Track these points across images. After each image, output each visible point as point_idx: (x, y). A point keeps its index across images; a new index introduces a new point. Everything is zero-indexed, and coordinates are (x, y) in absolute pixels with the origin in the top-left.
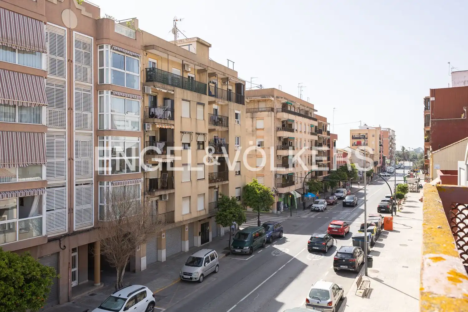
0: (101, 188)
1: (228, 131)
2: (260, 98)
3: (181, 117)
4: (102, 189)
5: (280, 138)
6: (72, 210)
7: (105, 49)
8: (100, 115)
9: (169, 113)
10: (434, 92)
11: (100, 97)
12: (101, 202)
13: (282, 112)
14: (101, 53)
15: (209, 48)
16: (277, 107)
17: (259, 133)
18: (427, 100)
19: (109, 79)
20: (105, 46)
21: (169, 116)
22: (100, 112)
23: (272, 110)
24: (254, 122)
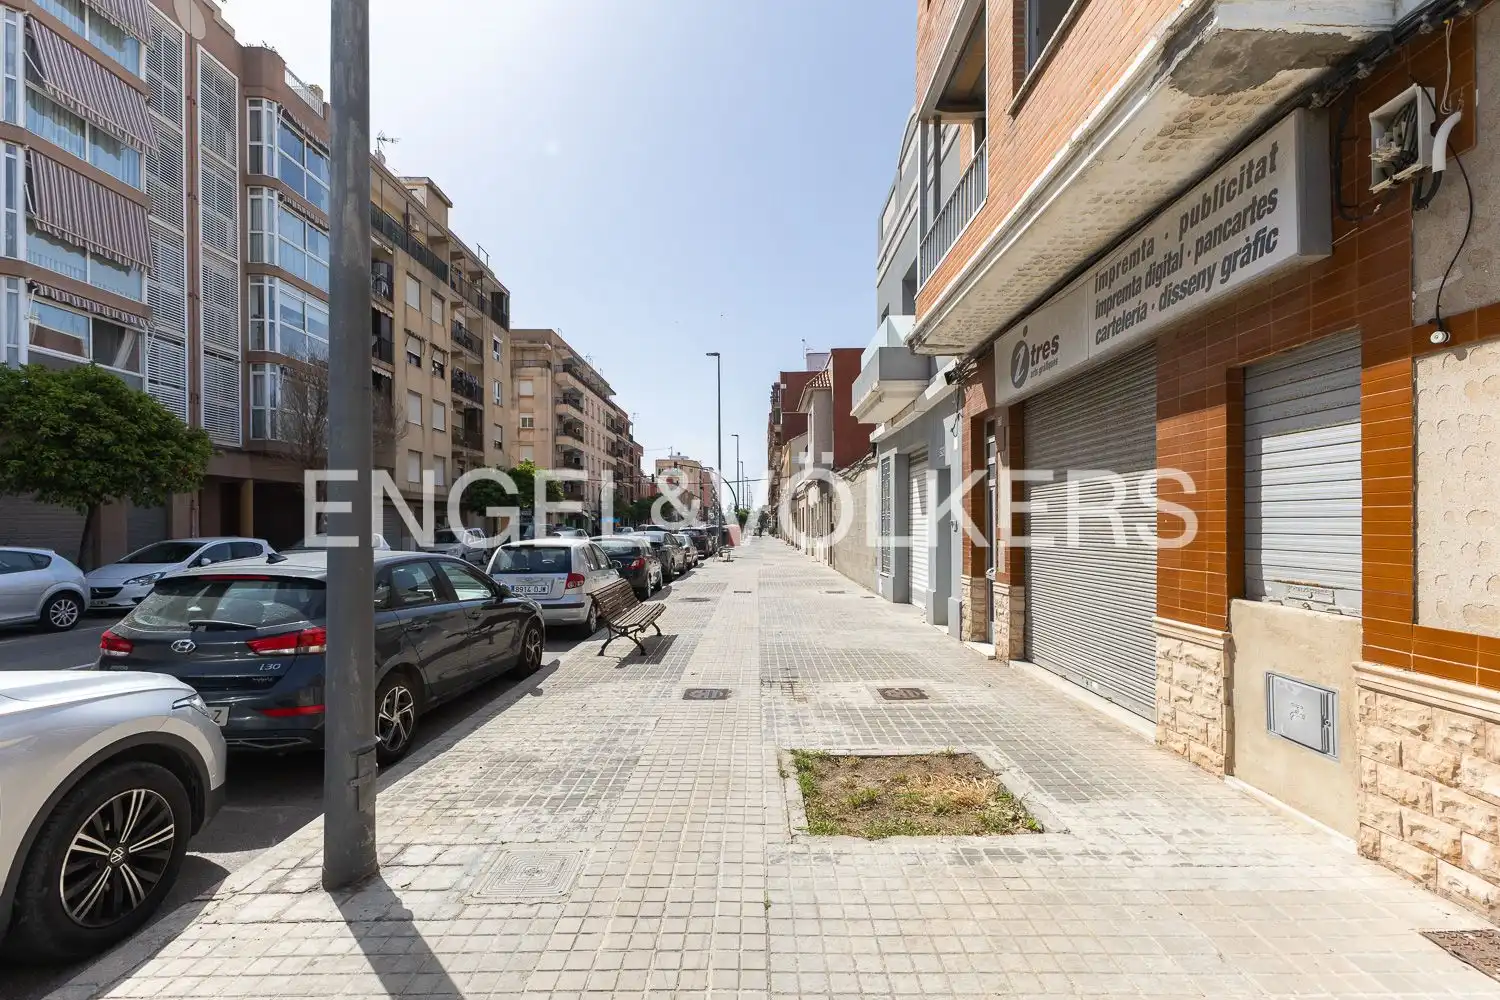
0: (255, 377)
1: (481, 367)
2: (525, 344)
3: (406, 303)
4: (258, 381)
5: (560, 417)
6: (198, 398)
7: (265, 108)
8: (252, 234)
9: (384, 286)
10: (785, 376)
11: (252, 200)
12: (255, 404)
13: (564, 371)
14: (256, 116)
15: (449, 209)
16: (556, 363)
17: (525, 403)
18: (776, 387)
19: (272, 167)
20: (265, 101)
21: (385, 292)
22: (252, 229)
23: (549, 365)
24: (516, 384)
